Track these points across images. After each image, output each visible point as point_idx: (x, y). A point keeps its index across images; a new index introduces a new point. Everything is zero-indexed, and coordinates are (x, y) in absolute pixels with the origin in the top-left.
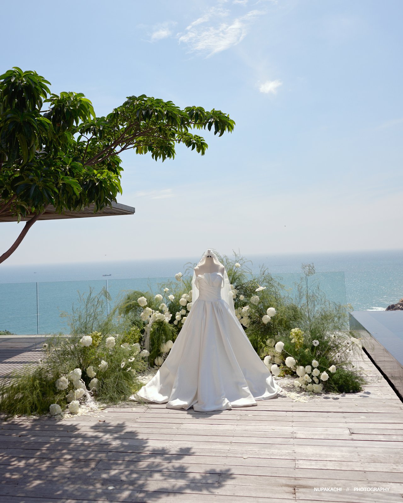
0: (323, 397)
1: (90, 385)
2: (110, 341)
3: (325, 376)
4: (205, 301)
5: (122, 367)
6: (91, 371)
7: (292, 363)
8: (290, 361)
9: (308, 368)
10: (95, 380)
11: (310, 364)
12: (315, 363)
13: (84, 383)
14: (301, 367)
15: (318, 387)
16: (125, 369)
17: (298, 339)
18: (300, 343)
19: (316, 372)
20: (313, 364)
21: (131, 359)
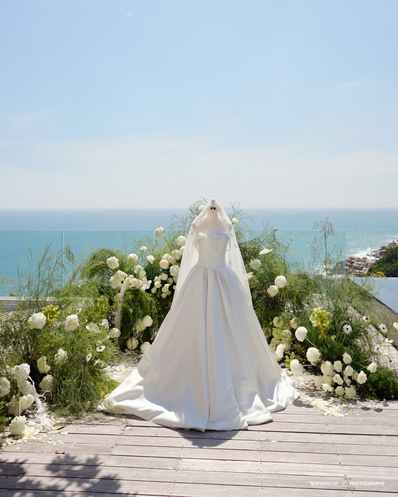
0: (360, 407)
1: (41, 385)
2: (71, 321)
3: (362, 378)
4: (206, 269)
5: (88, 360)
6: (43, 365)
7: (316, 356)
8: (313, 354)
9: (338, 364)
10: (49, 378)
11: (341, 359)
12: (347, 358)
13: (34, 383)
14: (328, 363)
15: (351, 392)
16: (91, 362)
17: (322, 322)
18: (324, 327)
19: (349, 371)
20: (344, 360)
21: (100, 348)
